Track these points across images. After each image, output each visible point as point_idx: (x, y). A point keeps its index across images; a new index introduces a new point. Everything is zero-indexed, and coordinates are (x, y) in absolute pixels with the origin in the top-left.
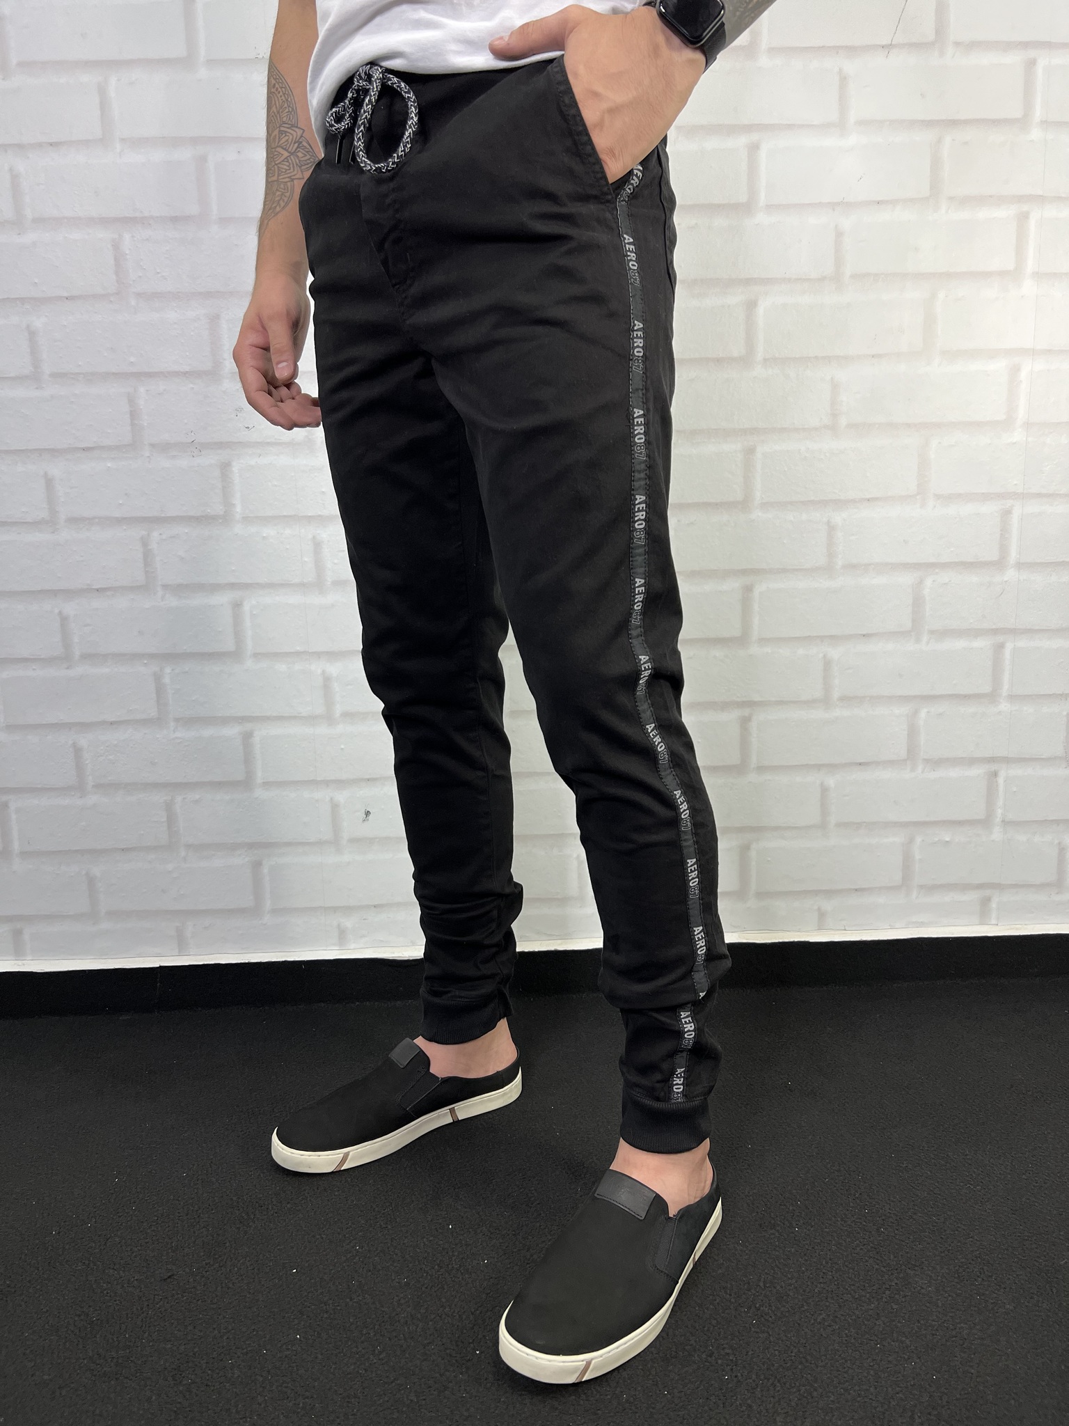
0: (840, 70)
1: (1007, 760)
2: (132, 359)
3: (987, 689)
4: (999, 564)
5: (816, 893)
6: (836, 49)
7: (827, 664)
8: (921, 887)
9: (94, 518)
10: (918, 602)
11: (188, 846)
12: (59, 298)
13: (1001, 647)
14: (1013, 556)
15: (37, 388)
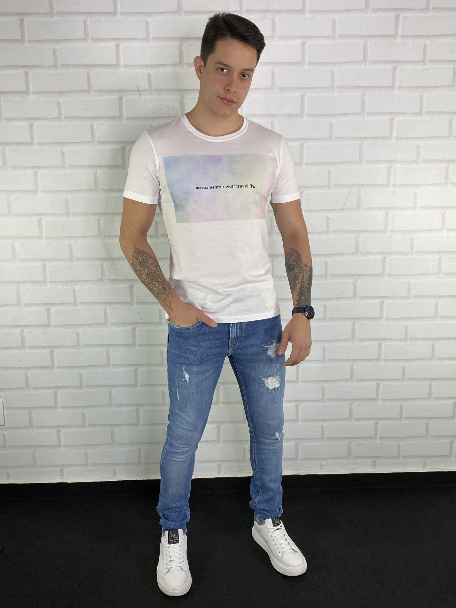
0: (327, 216)
1: (381, 419)
2: (105, 299)
3: (375, 397)
4: (378, 360)
5: (320, 459)
6: (326, 210)
7: (323, 389)
8: (354, 457)
9: (91, 345)
10: (352, 371)
11: (118, 444)
12: (83, 281)
13: (379, 384)
14: (383, 357)
15: (75, 307)
